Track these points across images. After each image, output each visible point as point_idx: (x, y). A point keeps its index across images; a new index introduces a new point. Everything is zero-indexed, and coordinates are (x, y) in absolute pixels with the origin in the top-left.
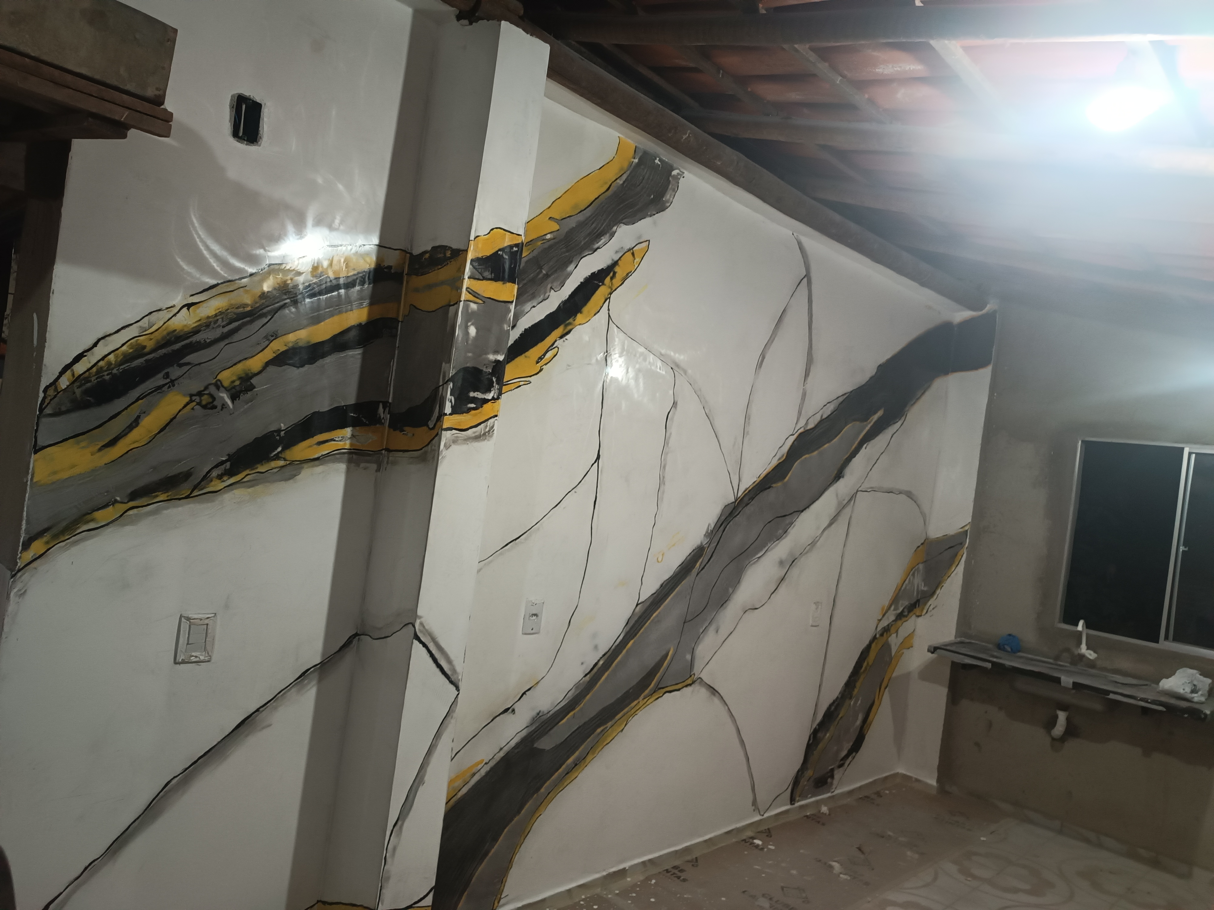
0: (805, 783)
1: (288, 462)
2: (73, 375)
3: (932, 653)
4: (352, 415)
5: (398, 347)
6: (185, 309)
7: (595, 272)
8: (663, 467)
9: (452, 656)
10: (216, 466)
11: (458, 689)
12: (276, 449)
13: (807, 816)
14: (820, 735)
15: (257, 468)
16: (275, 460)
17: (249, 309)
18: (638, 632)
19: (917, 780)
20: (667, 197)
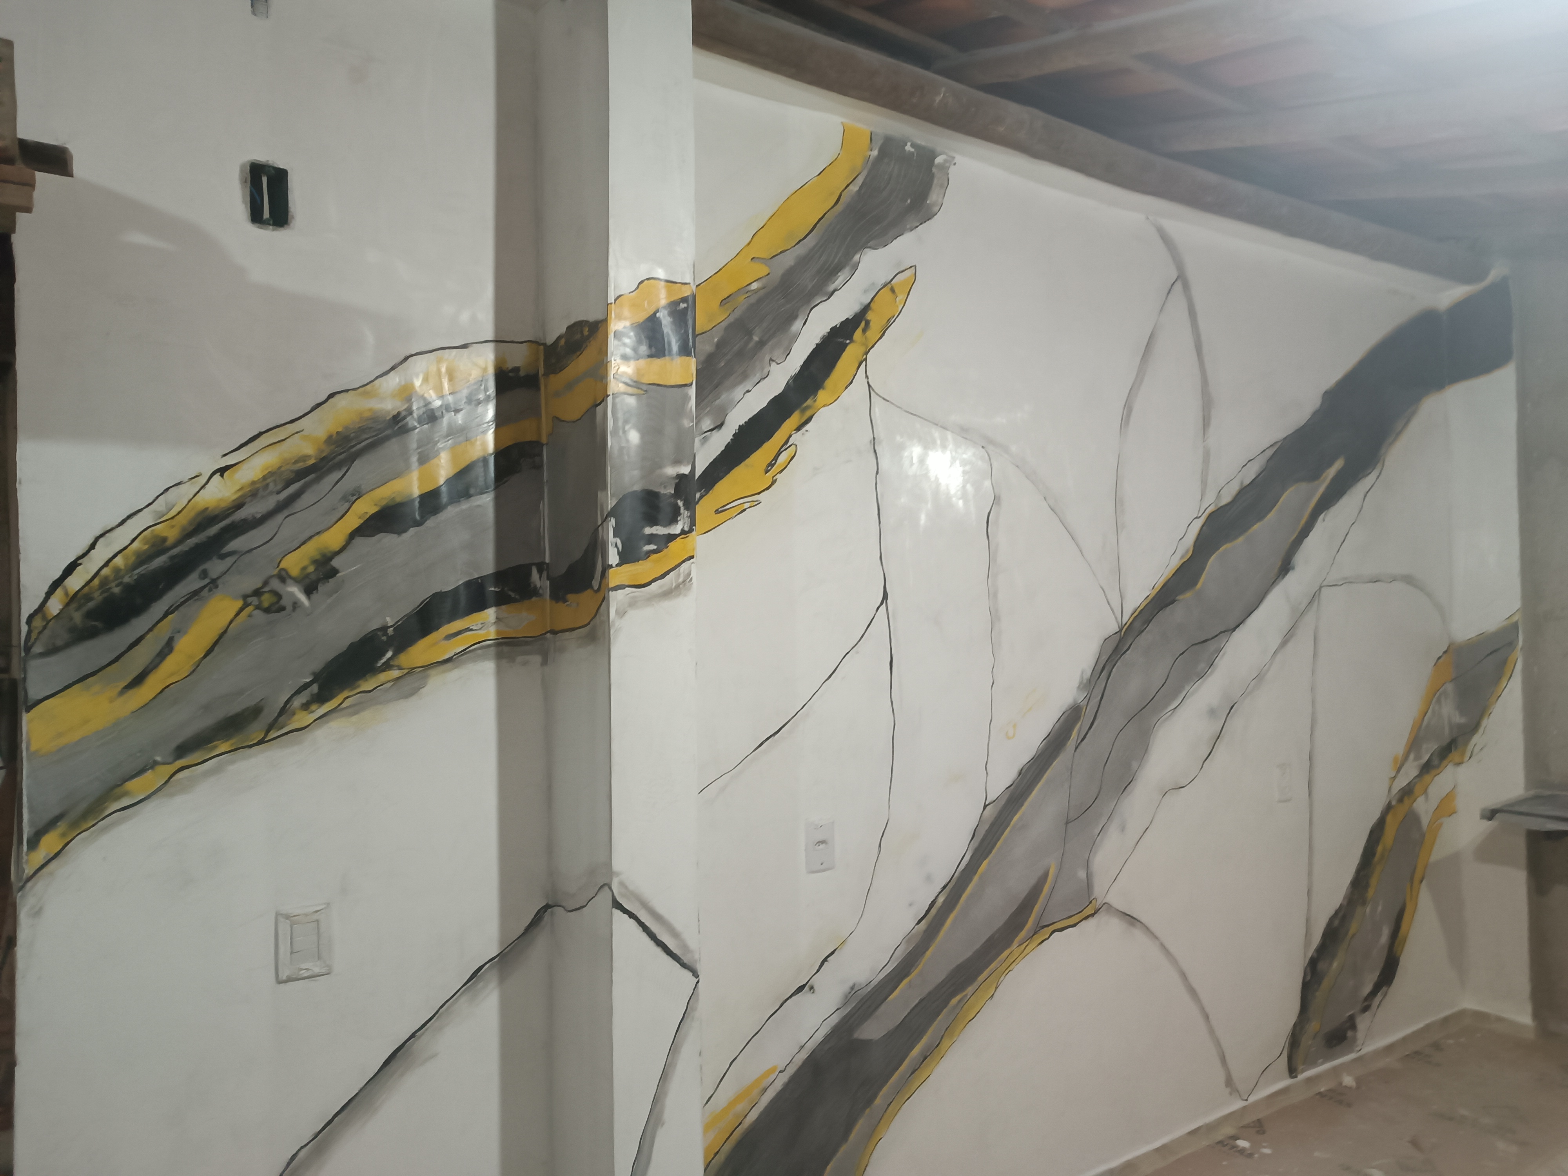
0: (1310, 1043)
1: (406, 671)
2: (66, 594)
3: (1490, 818)
4: (493, 589)
5: (547, 481)
6: (218, 475)
7: (836, 326)
8: (993, 595)
9: (679, 926)
10: (298, 692)
11: (695, 974)
12: (384, 655)
13: (1320, 1094)
14: (1321, 966)
15: (359, 686)
16: (385, 671)
17: (311, 462)
18: (993, 847)
19: (1500, 1019)
20: (933, 197)
